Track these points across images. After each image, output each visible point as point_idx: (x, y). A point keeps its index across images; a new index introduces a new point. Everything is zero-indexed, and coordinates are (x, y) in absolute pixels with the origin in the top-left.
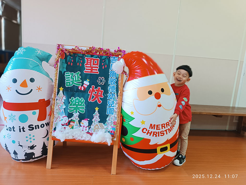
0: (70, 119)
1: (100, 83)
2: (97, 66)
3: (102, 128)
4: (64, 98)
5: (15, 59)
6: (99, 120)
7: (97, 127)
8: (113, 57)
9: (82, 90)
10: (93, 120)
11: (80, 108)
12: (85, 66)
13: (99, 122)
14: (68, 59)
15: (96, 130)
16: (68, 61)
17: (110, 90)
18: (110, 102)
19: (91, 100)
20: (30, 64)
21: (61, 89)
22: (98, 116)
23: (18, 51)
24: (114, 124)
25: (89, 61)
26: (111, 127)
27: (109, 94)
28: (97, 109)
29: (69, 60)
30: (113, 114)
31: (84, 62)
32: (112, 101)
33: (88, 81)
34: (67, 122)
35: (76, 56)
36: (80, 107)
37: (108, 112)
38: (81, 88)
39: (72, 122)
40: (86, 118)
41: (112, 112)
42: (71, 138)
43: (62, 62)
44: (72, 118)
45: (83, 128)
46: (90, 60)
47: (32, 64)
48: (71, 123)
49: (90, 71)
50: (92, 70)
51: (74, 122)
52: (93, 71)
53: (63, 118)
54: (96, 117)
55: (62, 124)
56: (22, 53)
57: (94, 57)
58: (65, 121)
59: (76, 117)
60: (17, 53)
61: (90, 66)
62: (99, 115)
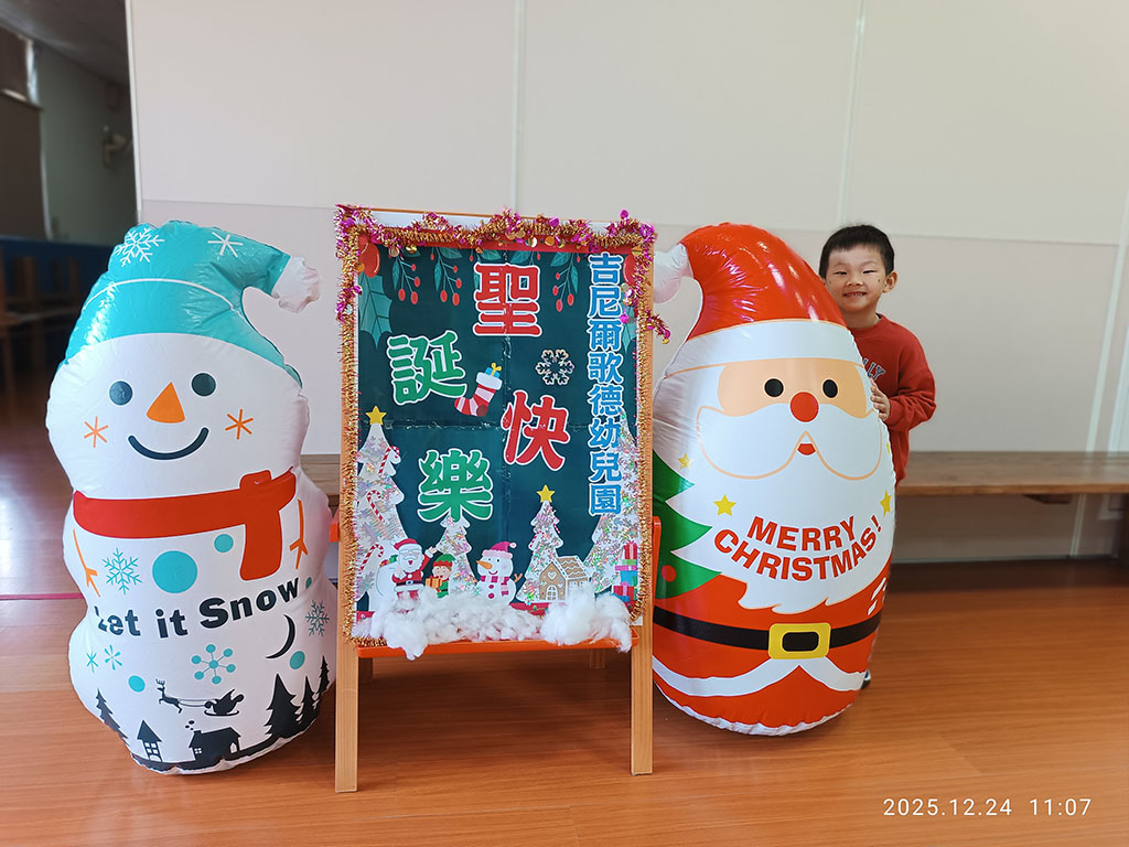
0: (430, 553)
1: (549, 380)
2: (531, 300)
3: (579, 578)
4: (394, 457)
5: (115, 285)
6: (561, 543)
7: (551, 576)
8: (602, 256)
9: (474, 413)
10: (533, 547)
11: (471, 496)
12: (478, 302)
13: (560, 552)
14: (396, 274)
15: (552, 589)
16: (395, 283)
17: (599, 404)
18: (600, 461)
19: (517, 457)
20: (189, 305)
21: (377, 416)
22: (552, 526)
23: (126, 245)
24: (627, 557)
25: (495, 278)
26: (617, 568)
27: (595, 426)
28: (546, 495)
29: (400, 278)
30: (618, 512)
31: (470, 285)
32: (608, 455)
33: (494, 371)
34: (417, 565)
35: (432, 258)
36: (468, 491)
37: (597, 503)
38: (467, 405)
39: (440, 564)
40: (500, 538)
41: (615, 504)
42: (450, 636)
43: (370, 292)
44: (439, 547)
45: (491, 587)
46: (497, 274)
47: (199, 305)
48: (436, 568)
49: (502, 324)
50: (508, 319)
51: (449, 565)
52: (514, 324)
53: (396, 552)
54: (546, 532)
55: (396, 576)
56: (144, 255)
57: (514, 259)
58: (411, 562)
59: (457, 541)
60: (122, 255)
61: (498, 302)
62: (556, 521)
